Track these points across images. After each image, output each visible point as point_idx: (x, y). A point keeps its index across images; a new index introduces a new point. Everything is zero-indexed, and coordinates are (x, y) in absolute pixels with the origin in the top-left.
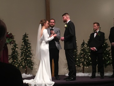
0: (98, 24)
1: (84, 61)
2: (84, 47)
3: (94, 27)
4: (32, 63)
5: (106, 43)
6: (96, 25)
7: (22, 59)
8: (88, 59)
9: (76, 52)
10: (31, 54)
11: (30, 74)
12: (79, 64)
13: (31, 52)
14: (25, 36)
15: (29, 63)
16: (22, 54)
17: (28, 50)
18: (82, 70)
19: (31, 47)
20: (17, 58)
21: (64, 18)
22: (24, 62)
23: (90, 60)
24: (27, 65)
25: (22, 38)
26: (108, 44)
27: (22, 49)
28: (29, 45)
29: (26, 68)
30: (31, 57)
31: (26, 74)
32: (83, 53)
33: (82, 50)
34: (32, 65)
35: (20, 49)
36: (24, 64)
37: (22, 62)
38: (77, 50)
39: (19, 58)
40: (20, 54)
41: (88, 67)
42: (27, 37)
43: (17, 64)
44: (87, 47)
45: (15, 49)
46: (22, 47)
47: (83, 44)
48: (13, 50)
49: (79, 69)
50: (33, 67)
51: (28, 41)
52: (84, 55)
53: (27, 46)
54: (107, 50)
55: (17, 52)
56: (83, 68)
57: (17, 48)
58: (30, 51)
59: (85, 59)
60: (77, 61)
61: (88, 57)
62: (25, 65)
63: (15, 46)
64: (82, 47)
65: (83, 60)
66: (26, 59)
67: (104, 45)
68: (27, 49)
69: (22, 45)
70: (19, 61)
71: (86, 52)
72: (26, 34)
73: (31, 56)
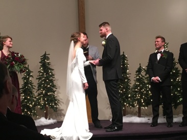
0: (163, 40)
1: (141, 97)
2: (141, 75)
3: (157, 43)
4: (56, 100)
5: (177, 69)
6: (159, 40)
7: (39, 95)
8: (147, 95)
9: (128, 82)
10: (54, 86)
11: (53, 119)
12: (133, 102)
13: (55, 83)
14: (45, 57)
15: (51, 101)
16: (39, 86)
17: (49, 80)
18: (136, 111)
19: (54, 75)
20: (32, 93)
21: (101, 30)
22: (44, 100)
23: (150, 96)
24: (48, 104)
25: (40, 61)
26: (179, 71)
27: (39, 79)
28: (51, 72)
29: (46, 108)
30: (54, 92)
31: (46, 118)
32: (139, 84)
33: (138, 80)
34: (56, 104)
35: (37, 79)
36: (42, 102)
37: (40, 99)
38: (129, 80)
39: (34, 93)
40: (37, 86)
41: (147, 107)
42: (48, 59)
43: (31, 103)
44: (146, 75)
45: (29, 78)
46: (40, 75)
47: (139, 71)
48: (24, 79)
49: (132, 110)
50: (57, 106)
51: (49, 65)
52: (141, 89)
53: (47, 73)
54: (178, 80)
55: (31, 83)
56: (139, 109)
57: (32, 76)
58: (52, 81)
59: (142, 94)
60: (130, 97)
61: (148, 91)
62: (45, 104)
63: (29, 73)
64: (137, 75)
65: (138, 96)
66: (46, 94)
67: (173, 73)
68: (47, 78)
69: (40, 72)
70: (35, 98)
71: (145, 83)
72: (45, 54)
73: (54, 89)
